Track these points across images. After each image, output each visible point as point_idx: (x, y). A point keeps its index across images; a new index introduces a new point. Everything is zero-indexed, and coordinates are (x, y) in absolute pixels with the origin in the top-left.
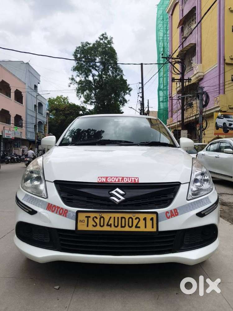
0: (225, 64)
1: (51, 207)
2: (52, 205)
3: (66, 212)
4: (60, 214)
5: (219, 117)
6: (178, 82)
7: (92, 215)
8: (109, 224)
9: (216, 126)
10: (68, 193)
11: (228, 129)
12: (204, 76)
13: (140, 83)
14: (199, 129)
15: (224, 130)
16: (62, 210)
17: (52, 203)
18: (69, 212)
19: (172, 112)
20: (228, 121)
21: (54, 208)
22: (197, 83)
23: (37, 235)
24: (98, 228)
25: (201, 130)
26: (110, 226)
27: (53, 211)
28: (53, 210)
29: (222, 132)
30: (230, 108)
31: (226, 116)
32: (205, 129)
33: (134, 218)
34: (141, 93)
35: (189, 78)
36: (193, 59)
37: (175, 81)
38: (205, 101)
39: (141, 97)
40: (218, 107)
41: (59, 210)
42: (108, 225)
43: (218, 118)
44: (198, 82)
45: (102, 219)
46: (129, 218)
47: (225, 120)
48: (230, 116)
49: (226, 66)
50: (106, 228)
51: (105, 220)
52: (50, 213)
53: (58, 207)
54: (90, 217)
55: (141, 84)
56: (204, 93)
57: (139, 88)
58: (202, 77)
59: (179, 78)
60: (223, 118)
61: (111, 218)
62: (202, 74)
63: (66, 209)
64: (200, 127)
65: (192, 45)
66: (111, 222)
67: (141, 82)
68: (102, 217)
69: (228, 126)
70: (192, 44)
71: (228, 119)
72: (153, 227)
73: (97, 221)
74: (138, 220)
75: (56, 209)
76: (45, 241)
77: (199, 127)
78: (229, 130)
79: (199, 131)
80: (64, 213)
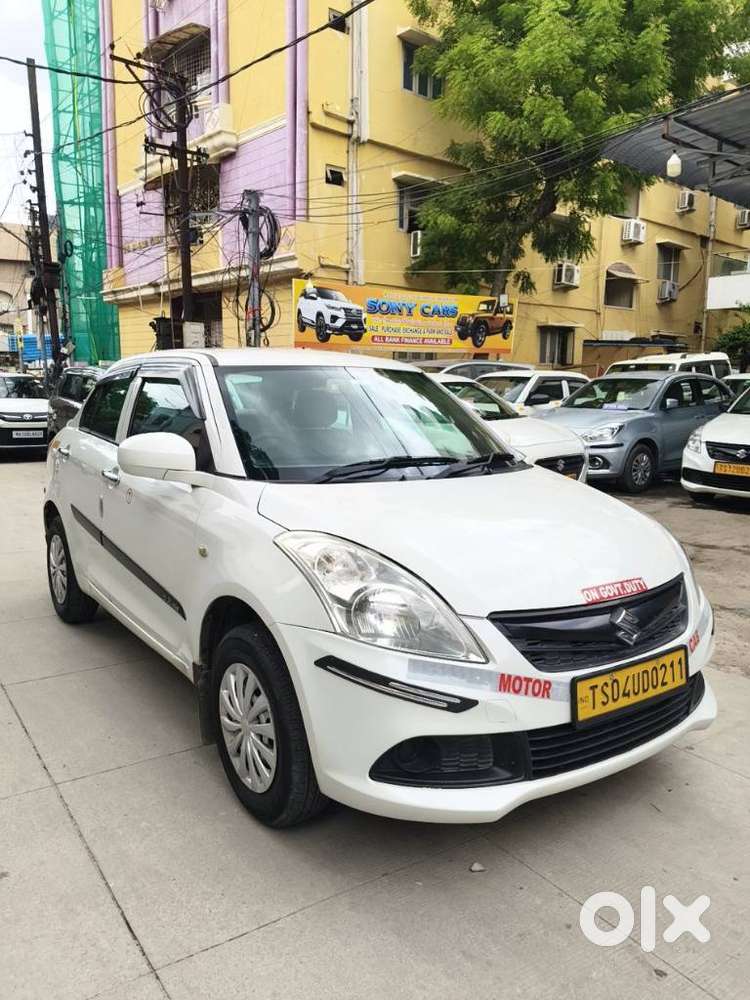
0: (310, 128)
1: (507, 683)
2: (510, 676)
3: (547, 686)
4: (535, 695)
5: (305, 295)
6: (166, 155)
7: (599, 681)
8: (627, 691)
9: (298, 321)
10: (527, 640)
11: (328, 331)
12: (237, 147)
13: (26, 135)
14: (251, 325)
15: (318, 334)
16: (537, 685)
17: (510, 673)
18: (553, 686)
19: (120, 248)
20: (329, 307)
21: (518, 682)
22: (215, 165)
23: (457, 758)
24: (612, 706)
25: (258, 331)
26: (628, 695)
27: (517, 692)
28: (517, 687)
29: (315, 339)
30: (322, 266)
31: (322, 293)
32: (268, 326)
33: (658, 667)
34: (34, 174)
35: (199, 150)
36: (198, 79)
37: (158, 150)
38: (266, 239)
39: (34, 189)
40: (293, 258)
41: (531, 684)
42: (625, 695)
43: (303, 298)
44: (217, 162)
45: (615, 684)
46: (643, 672)
47: (320, 304)
48: (334, 293)
49: (313, 135)
50: (623, 702)
51: (620, 684)
52: (510, 697)
53: (528, 680)
54: (596, 686)
55: (31, 139)
56: (262, 211)
57: (23, 152)
58: (233, 150)
59: (169, 144)
60: (315, 299)
61: (628, 678)
62: (232, 140)
63: (547, 679)
64: (254, 320)
65: (195, 31)
66: (630, 687)
67: (30, 131)
68: (615, 681)
69: (328, 321)
70: (196, 26)
71: (327, 302)
72: (682, 677)
73: (608, 691)
74: (663, 669)
75: (524, 683)
76: (482, 767)
77: (251, 321)
78: (330, 334)
79: (253, 332)
80: (544, 690)
